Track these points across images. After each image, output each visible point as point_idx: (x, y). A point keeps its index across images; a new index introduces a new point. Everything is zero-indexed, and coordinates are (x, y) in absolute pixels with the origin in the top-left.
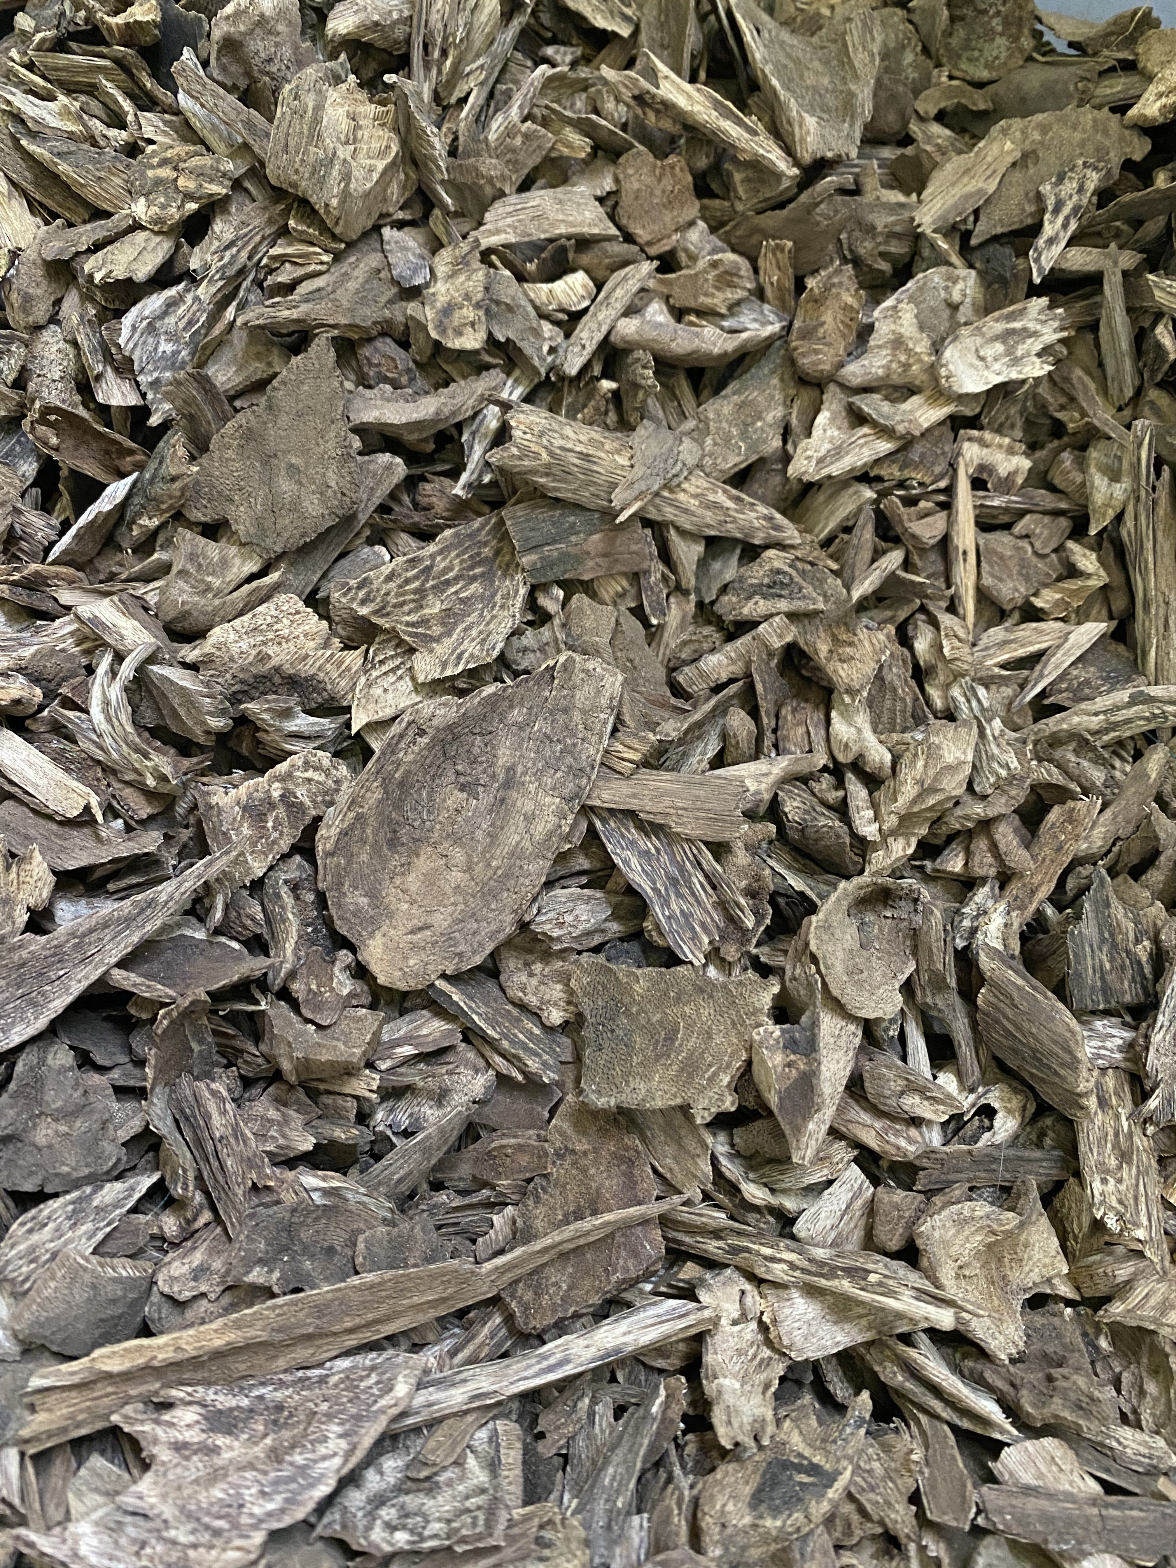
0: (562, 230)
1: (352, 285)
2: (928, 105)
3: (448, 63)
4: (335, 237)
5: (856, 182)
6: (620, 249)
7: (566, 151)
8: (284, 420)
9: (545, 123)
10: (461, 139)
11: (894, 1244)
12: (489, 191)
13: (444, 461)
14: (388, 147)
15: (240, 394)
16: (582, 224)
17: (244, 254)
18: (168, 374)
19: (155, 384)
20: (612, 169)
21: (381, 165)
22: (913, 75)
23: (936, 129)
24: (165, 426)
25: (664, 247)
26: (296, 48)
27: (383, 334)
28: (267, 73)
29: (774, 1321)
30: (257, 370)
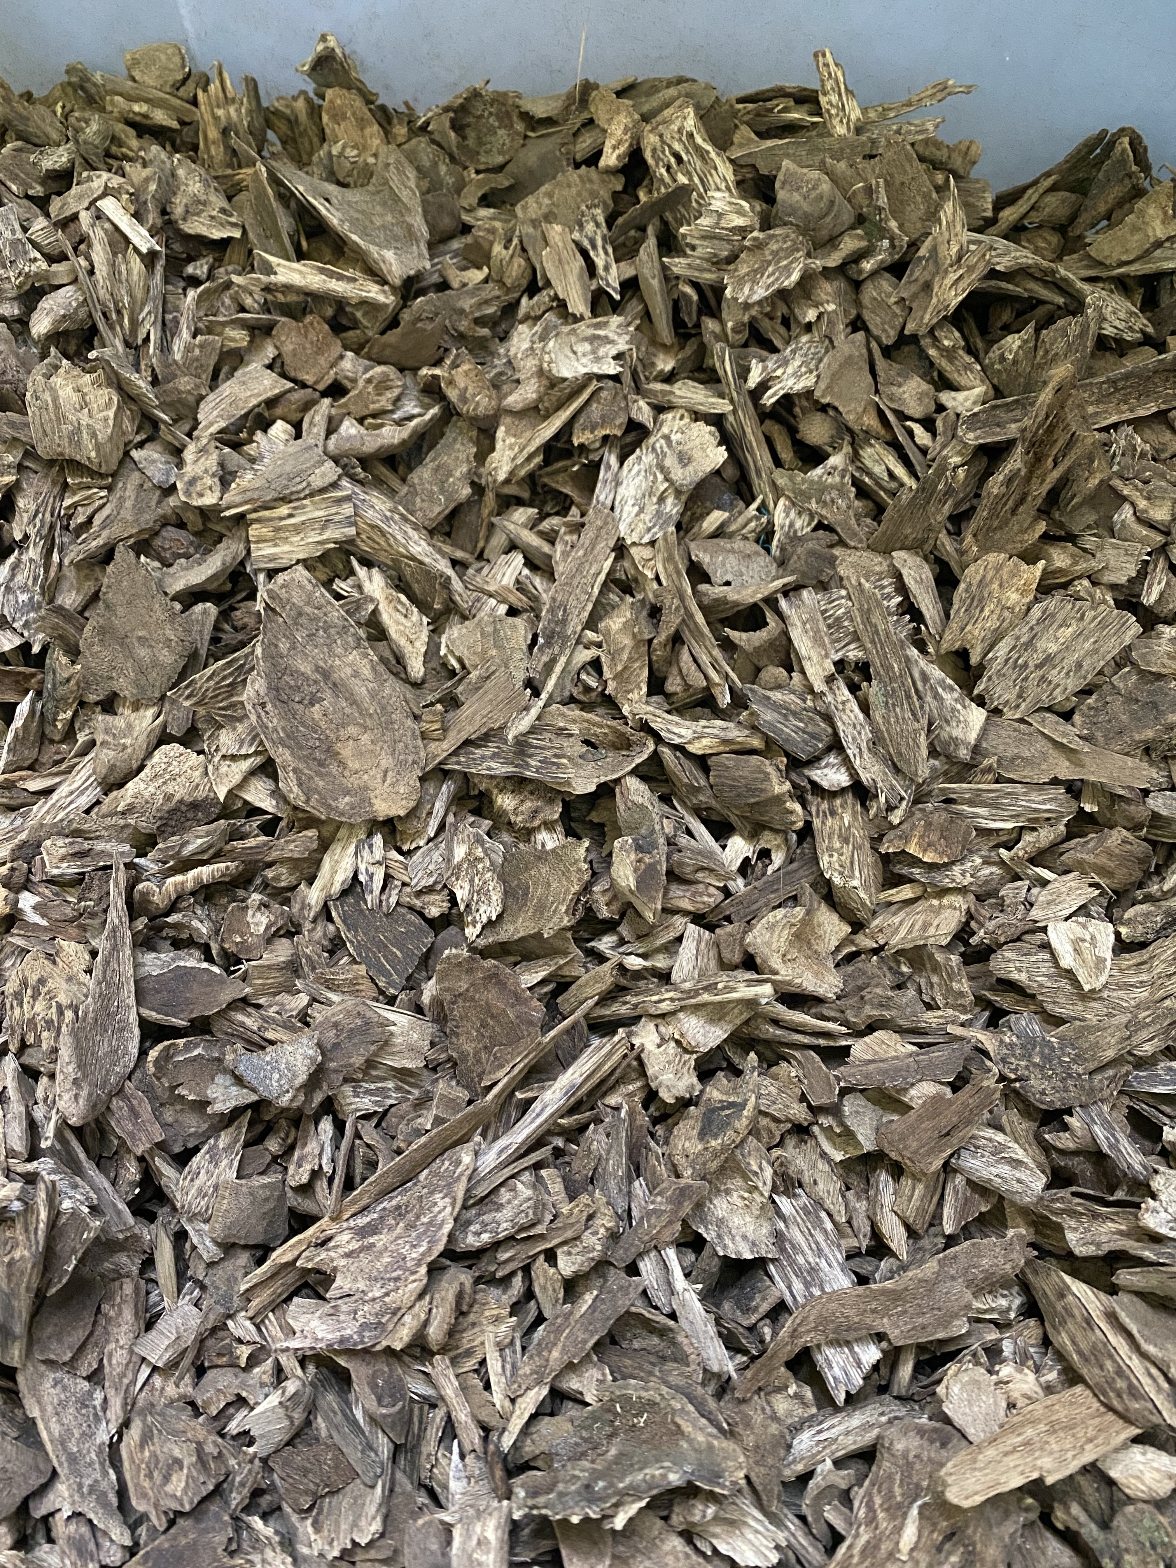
0: (254, 402)
1: (128, 504)
2: (470, 197)
3: (126, 321)
4: (102, 476)
5: (441, 276)
6: (300, 395)
7: (233, 345)
8: (120, 611)
9: (209, 331)
10: (158, 370)
11: (737, 958)
12: (191, 399)
13: (242, 590)
14: (110, 399)
15: (85, 608)
16: (265, 391)
17: (48, 515)
18: (32, 615)
19: (26, 625)
20: (269, 340)
21: (111, 413)
22: (451, 180)
23: (484, 212)
24: (45, 649)
25: (328, 381)
26: (17, 355)
27: (164, 525)
28: (6, 382)
29: (682, 1035)
30: (89, 587)
